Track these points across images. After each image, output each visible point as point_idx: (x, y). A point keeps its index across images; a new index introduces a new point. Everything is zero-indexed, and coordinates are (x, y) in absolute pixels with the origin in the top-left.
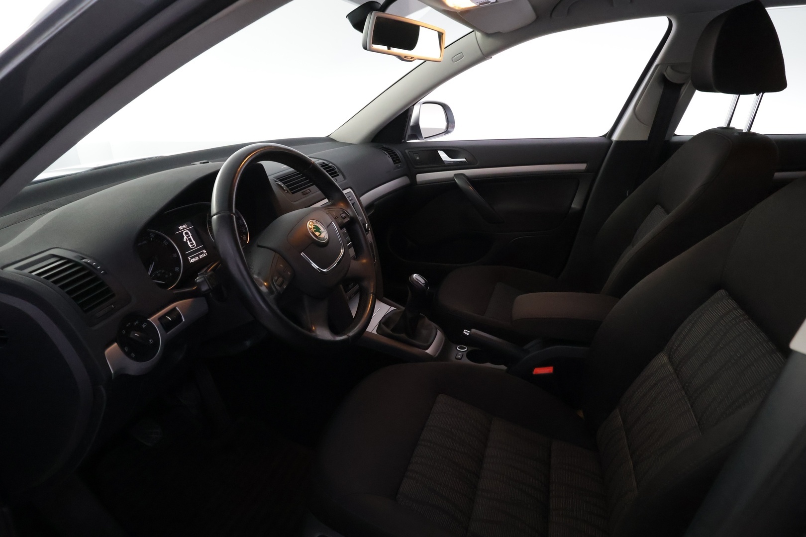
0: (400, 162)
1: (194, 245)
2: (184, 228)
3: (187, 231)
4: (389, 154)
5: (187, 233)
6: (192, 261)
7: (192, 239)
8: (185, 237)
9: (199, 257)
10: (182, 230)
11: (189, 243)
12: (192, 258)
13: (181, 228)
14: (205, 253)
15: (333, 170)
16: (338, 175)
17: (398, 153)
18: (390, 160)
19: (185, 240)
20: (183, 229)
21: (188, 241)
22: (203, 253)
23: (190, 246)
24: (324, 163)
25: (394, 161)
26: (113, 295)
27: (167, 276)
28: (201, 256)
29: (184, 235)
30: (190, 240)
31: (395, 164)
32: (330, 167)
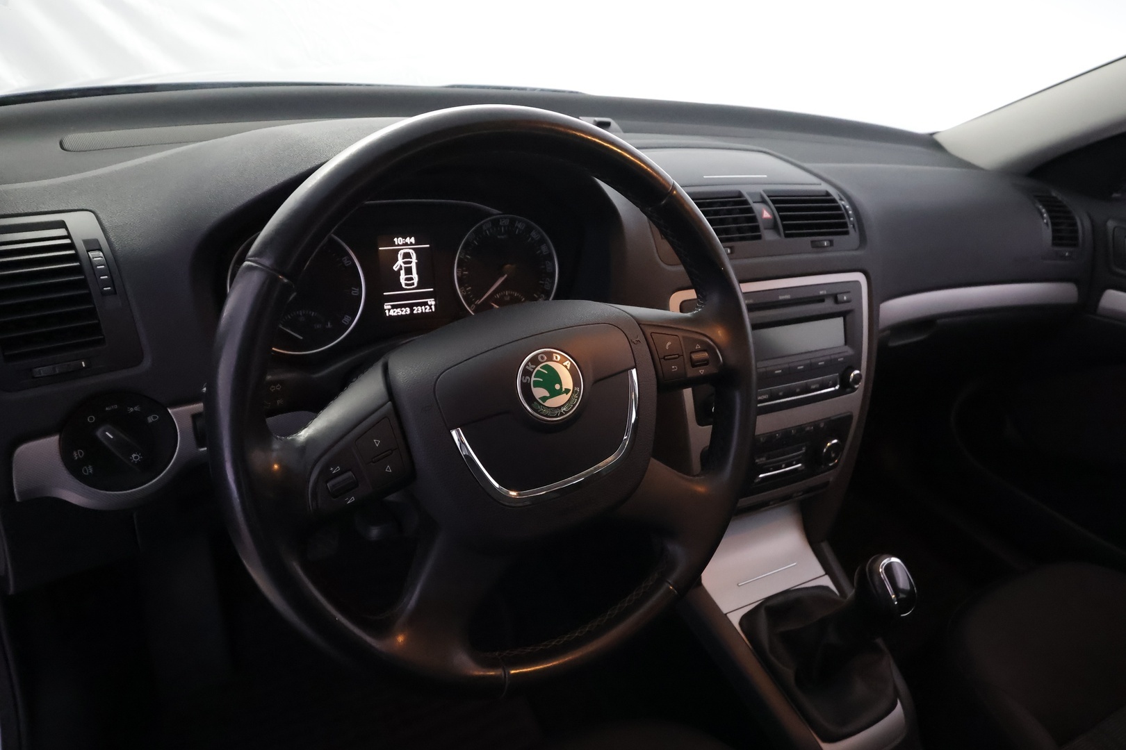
0: (1075, 245)
1: (413, 284)
2: (406, 244)
3: (411, 251)
4: (1051, 218)
5: (407, 255)
6: (393, 313)
7: (414, 270)
8: (400, 262)
9: (412, 310)
10: (399, 245)
11: (403, 277)
12: (394, 307)
13: (399, 241)
14: (430, 306)
15: (842, 216)
16: (847, 233)
17: (1083, 224)
18: (1047, 233)
19: (395, 268)
20: (403, 245)
21: (402, 272)
22: (426, 304)
23: (403, 282)
24: (828, 194)
25: (1054, 238)
26: (100, 342)
27: (318, 326)
28: (418, 310)
29: (400, 257)
30: (409, 271)
31: (1054, 244)
32: (838, 208)
